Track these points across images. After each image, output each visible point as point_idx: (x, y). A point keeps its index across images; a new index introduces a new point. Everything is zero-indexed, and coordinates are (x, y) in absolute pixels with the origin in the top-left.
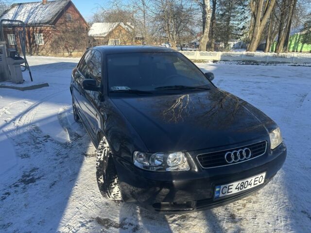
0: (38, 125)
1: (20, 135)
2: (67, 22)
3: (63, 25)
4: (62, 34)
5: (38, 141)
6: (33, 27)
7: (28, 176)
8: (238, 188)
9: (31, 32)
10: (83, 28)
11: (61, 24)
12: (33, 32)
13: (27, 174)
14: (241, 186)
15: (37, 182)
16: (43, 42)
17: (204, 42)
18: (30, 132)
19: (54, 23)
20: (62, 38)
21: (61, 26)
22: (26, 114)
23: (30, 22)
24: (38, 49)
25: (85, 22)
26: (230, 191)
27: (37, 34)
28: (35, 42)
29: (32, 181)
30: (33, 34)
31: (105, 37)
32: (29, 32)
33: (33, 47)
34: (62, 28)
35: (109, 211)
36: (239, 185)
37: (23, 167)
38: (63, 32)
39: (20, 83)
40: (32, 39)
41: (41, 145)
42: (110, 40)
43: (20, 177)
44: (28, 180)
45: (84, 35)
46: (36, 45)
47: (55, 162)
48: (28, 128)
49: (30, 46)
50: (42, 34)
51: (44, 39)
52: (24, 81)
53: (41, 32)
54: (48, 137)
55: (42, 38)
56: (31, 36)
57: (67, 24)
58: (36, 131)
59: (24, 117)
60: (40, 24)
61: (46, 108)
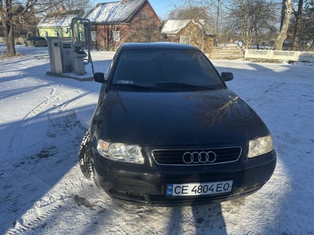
0: (76, 111)
1: (58, 119)
2: (142, 20)
3: (138, 23)
4: (136, 31)
5: (69, 125)
6: (112, 25)
7: (46, 152)
8: (195, 191)
9: (110, 30)
10: (156, 26)
11: (136, 22)
12: (112, 30)
13: (46, 150)
14: (199, 189)
15: (49, 158)
16: (119, 39)
17: (280, 39)
18: (67, 117)
19: (130, 21)
20: (135, 35)
21: (136, 24)
22: (73, 102)
23: (110, 20)
24: (114, 45)
25: (158, 20)
26: (184, 191)
27: (115, 32)
28: (112, 39)
29: (46, 156)
30: (111, 32)
31: (176, 34)
32: (108, 29)
33: (111, 43)
34: (136, 26)
35: (89, 192)
36: (197, 188)
37: (46, 144)
38: (137, 30)
39: (82, 75)
40: (110, 36)
41: (69, 128)
42: (181, 37)
43: (39, 152)
44: (44, 155)
45: (156, 32)
46: (113, 41)
47: (72, 143)
48: (67, 114)
49: (108, 42)
50: (119, 32)
51: (120, 36)
52: (86, 73)
53: (118, 29)
54: (79, 122)
55: (119, 35)
56: (110, 33)
57: (142, 22)
58: (72, 117)
59: (70, 104)
60: (117, 22)
61: (92, 98)
